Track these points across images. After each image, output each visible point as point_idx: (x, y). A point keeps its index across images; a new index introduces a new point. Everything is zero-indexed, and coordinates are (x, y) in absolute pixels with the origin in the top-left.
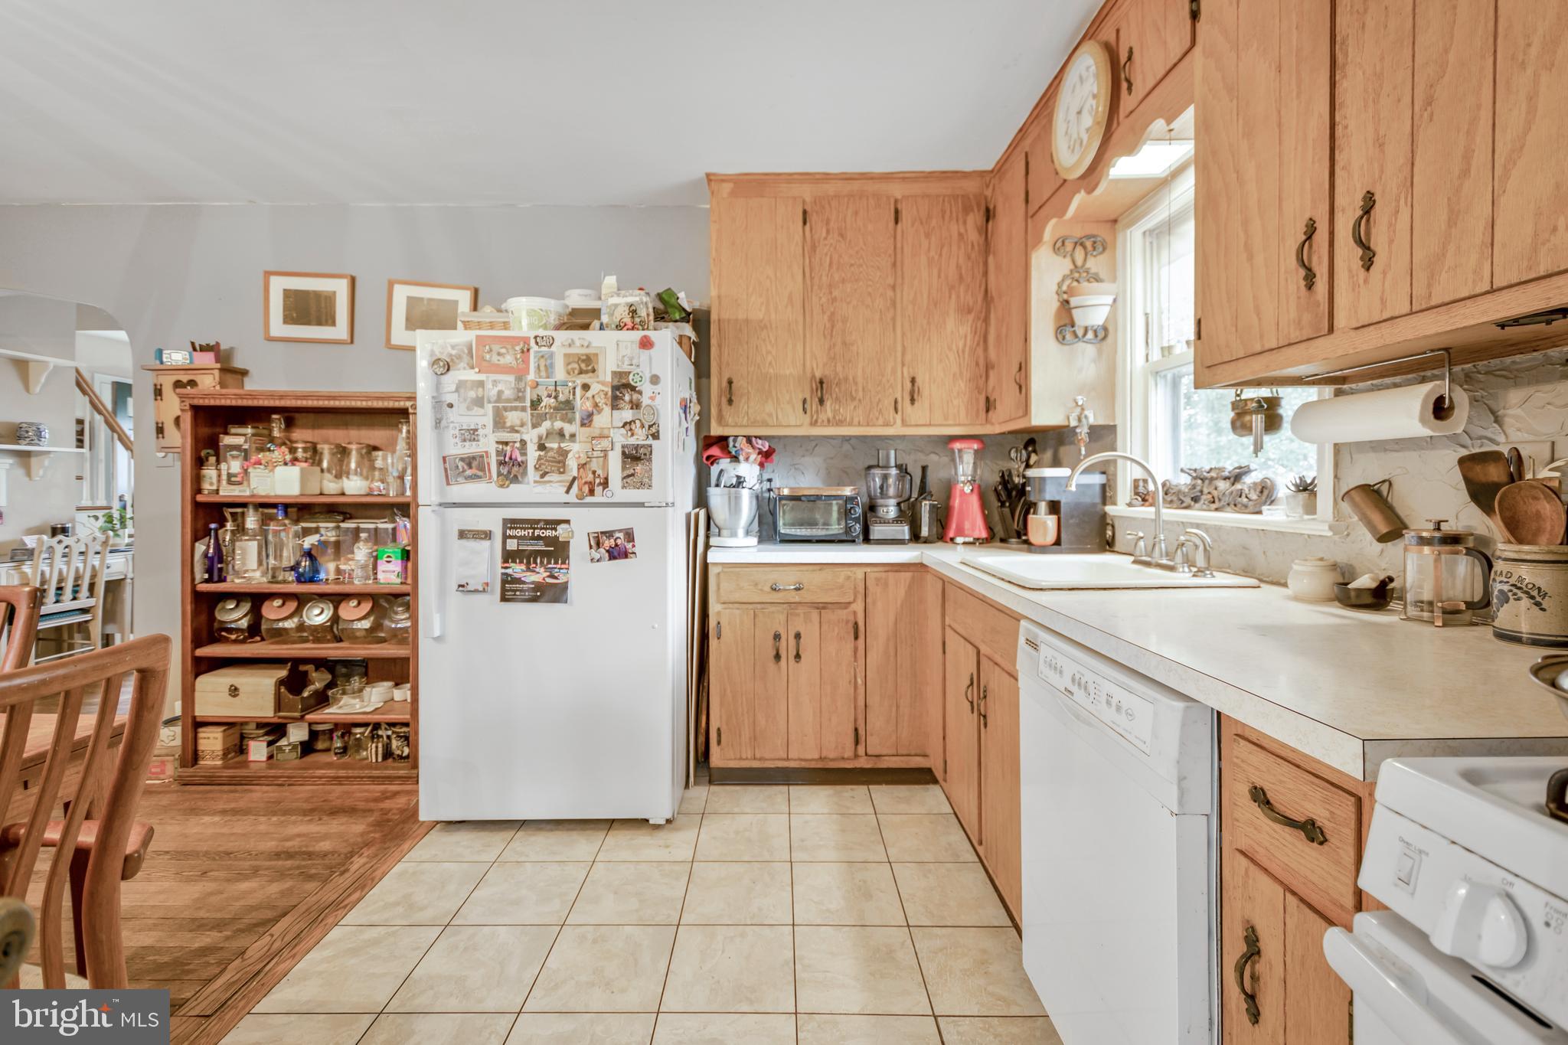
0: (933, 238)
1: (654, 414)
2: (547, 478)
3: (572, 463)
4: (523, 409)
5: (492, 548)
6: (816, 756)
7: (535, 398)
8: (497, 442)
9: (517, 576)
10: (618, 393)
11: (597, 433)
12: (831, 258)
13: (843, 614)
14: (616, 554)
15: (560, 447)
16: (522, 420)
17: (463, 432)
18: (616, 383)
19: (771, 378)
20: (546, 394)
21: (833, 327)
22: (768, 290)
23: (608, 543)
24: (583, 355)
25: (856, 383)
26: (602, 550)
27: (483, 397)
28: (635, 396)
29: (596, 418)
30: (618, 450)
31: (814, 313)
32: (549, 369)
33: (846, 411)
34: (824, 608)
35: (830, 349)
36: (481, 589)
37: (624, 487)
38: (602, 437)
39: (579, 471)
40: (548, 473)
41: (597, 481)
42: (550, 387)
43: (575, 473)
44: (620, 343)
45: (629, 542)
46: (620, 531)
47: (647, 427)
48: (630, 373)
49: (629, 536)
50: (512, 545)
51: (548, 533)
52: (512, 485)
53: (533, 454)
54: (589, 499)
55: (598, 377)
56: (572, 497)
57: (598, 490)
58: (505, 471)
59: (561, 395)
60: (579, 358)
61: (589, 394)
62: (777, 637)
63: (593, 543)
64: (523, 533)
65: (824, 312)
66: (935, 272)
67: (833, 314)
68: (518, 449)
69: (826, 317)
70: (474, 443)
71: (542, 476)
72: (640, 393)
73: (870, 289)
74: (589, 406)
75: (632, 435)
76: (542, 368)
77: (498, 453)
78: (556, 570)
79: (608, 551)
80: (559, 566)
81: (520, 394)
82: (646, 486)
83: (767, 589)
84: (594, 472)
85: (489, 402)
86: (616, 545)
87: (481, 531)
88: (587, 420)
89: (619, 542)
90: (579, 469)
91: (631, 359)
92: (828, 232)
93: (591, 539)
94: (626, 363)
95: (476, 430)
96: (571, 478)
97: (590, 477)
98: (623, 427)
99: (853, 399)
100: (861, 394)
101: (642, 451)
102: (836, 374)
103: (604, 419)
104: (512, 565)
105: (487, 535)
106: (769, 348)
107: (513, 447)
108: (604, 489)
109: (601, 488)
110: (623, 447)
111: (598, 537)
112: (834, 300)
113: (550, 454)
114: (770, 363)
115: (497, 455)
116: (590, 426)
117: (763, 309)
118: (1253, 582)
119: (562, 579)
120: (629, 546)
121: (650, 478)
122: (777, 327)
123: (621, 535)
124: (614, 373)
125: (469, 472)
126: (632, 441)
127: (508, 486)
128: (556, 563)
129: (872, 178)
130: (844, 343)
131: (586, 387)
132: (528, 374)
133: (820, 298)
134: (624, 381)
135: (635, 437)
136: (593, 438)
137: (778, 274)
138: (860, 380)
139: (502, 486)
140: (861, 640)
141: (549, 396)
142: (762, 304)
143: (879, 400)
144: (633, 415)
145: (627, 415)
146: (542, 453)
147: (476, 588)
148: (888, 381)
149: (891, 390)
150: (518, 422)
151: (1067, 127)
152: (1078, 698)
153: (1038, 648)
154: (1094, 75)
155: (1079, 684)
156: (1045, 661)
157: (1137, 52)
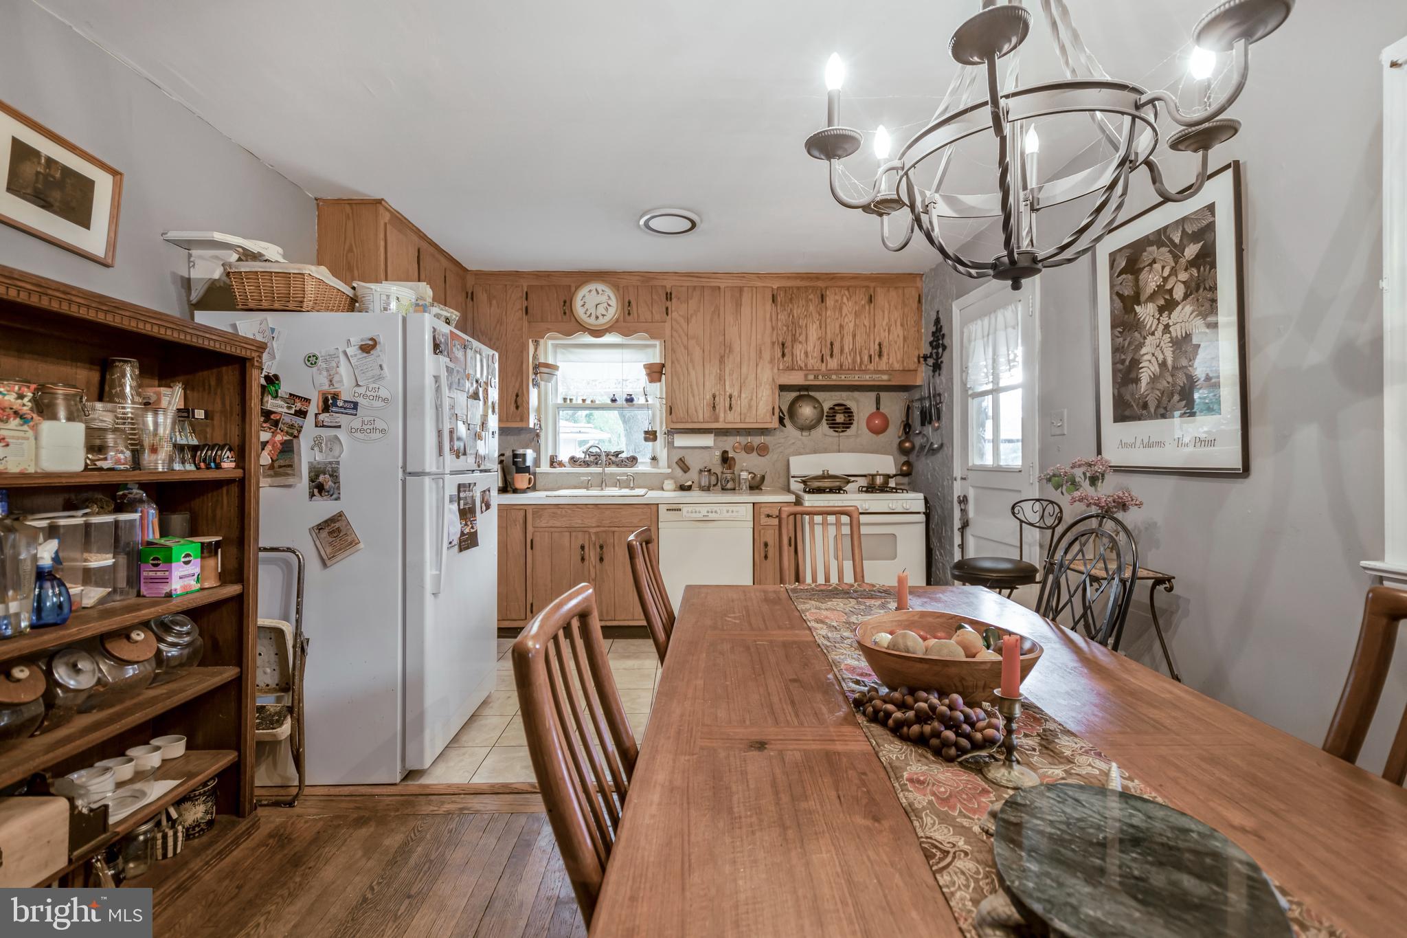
0: (454, 301)
26: (484, 504)
46: (488, 489)
49: (490, 493)
50: (462, 504)
63: (482, 499)
78: (473, 522)
80: (474, 519)
89: (488, 498)
93: (481, 496)
111: (483, 494)
118: (647, 489)
119: (475, 529)
123: (488, 493)
151: (582, 303)
152: (711, 516)
153: (680, 510)
154: (609, 296)
155: (712, 512)
156: (688, 512)
157: (633, 303)
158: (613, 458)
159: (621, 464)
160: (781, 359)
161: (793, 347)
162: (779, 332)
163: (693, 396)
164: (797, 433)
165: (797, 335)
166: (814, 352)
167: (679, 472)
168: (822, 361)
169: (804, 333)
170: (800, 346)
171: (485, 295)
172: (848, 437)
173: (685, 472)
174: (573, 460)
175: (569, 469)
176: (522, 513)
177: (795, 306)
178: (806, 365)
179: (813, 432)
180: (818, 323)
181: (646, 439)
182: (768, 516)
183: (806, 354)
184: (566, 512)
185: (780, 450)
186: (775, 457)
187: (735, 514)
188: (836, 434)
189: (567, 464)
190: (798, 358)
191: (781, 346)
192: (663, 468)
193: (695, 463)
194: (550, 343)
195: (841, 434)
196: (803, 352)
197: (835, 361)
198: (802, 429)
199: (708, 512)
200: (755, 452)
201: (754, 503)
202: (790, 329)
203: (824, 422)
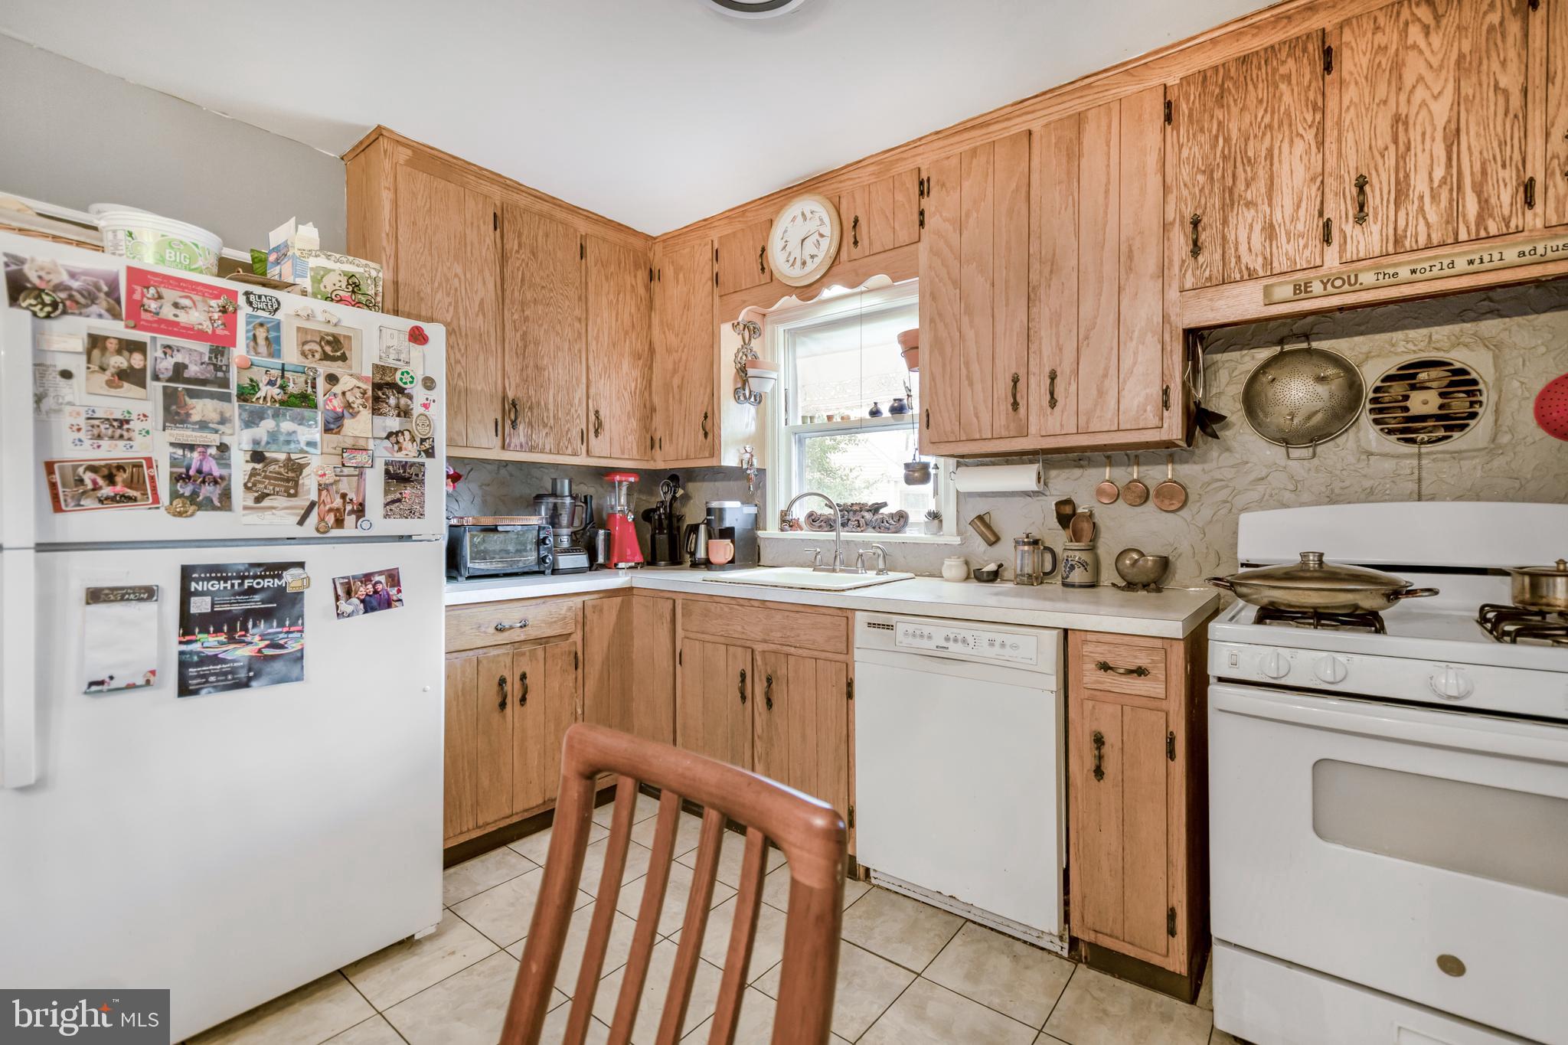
0: (612, 283)
1: (429, 425)
2: (266, 503)
3: (309, 483)
4: (226, 398)
5: (160, 613)
6: (540, 801)
7: (246, 382)
8: (172, 444)
9: (210, 652)
10: (380, 393)
11: (349, 443)
12: (523, 274)
13: (564, 645)
14: (375, 603)
15: (289, 459)
16: (222, 414)
17: (96, 422)
18: (377, 380)
19: (460, 392)
20: (265, 379)
21: (525, 347)
22: (456, 290)
23: (363, 590)
24: (327, 335)
25: (548, 410)
26: (355, 600)
27: (144, 369)
28: (403, 401)
29: (348, 423)
30: (380, 467)
31: (506, 329)
32: (274, 345)
33: (540, 437)
34: (547, 643)
35: (522, 370)
36: (140, 681)
37: (386, 516)
38: (356, 449)
39: (320, 495)
40: (268, 495)
41: (349, 507)
42: (272, 371)
43: (314, 496)
44: (384, 330)
45: (392, 586)
46: (380, 573)
47: (418, 441)
48: (396, 369)
49: (393, 578)
50: (200, 605)
51: (267, 583)
52: (198, 513)
53: (239, 468)
54: (336, 533)
55: (350, 367)
56: (309, 529)
57: (350, 520)
58: (187, 490)
59: (291, 385)
60: (322, 338)
61: (337, 389)
62: (502, 682)
63: (340, 592)
64: (222, 584)
65: (516, 330)
66: (614, 315)
67: (525, 334)
68: (213, 457)
69: (518, 335)
70: (121, 443)
71: (258, 500)
72: (410, 397)
73: (559, 317)
74: (337, 404)
75: (400, 449)
76: (261, 341)
77: (174, 462)
78: (281, 636)
79: (362, 601)
80: (285, 629)
81: (220, 374)
82: (417, 514)
83: (492, 630)
84: (344, 496)
85: (156, 378)
86: (376, 592)
87: (140, 588)
88: (334, 424)
89: (379, 587)
90: (320, 491)
91: (399, 352)
92: (520, 245)
93: (338, 586)
94: (392, 356)
95: (128, 422)
96: (308, 503)
97: (338, 502)
98: (388, 437)
99: (545, 425)
100: (552, 421)
101: (413, 471)
102: (530, 397)
103: (361, 425)
104: (202, 636)
105: (148, 593)
106: (458, 356)
107: (203, 454)
108: (358, 519)
109: (354, 517)
110: (386, 464)
111: (349, 583)
112: (526, 319)
113: (272, 468)
114: (459, 375)
115: (172, 465)
116: (338, 433)
117: (451, 309)
118: (912, 575)
119: (293, 647)
120: (393, 591)
121: (422, 505)
122: (466, 335)
123: (382, 579)
124: (376, 367)
125: (107, 491)
126: (400, 457)
127: (192, 515)
128: (281, 624)
129: (560, 206)
130: (536, 367)
131: (332, 379)
132: (234, 345)
133: (513, 314)
134: (388, 379)
135: (404, 452)
136: (344, 450)
137: (468, 276)
138: (551, 407)
139: (180, 514)
140: (580, 670)
141: (271, 383)
142: (450, 304)
143: (569, 429)
144: (401, 424)
145: (393, 423)
146: (259, 466)
147: (131, 681)
148: (576, 411)
149: (578, 421)
150: (216, 417)
151: (784, 244)
152: (955, 649)
153: (890, 627)
154: (821, 220)
155: (956, 640)
156: (906, 633)
157: (863, 222)
158: (868, 516)
159: (881, 526)
160: (1190, 261)
161: (1225, 222)
162: (1185, 192)
163: (971, 384)
164: (1274, 453)
165: (1241, 186)
166: (1294, 219)
167: (978, 545)
168: (1327, 239)
169: (1262, 173)
170: (1250, 214)
171: (672, 268)
172: (1457, 455)
173: (991, 544)
174: (813, 519)
175: (806, 534)
176: (669, 604)
177: (1235, 110)
178: (1268, 262)
179: (1327, 450)
180: (1310, 135)
181: (909, 480)
182: (1105, 667)
183: (1270, 231)
184: (722, 609)
185: (1223, 495)
186: (1206, 513)
187: (1007, 652)
188: (1412, 449)
189: (803, 525)
190: (1243, 248)
191: (1189, 228)
192: (949, 536)
193: (1013, 523)
194: (780, 330)
195: (1425, 449)
196: (1257, 227)
197: (1375, 228)
198: (1287, 440)
199: (947, 639)
200: (1150, 506)
201: (1066, 631)
202: (1217, 175)
203: (1366, 418)
